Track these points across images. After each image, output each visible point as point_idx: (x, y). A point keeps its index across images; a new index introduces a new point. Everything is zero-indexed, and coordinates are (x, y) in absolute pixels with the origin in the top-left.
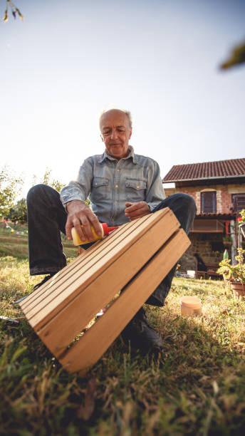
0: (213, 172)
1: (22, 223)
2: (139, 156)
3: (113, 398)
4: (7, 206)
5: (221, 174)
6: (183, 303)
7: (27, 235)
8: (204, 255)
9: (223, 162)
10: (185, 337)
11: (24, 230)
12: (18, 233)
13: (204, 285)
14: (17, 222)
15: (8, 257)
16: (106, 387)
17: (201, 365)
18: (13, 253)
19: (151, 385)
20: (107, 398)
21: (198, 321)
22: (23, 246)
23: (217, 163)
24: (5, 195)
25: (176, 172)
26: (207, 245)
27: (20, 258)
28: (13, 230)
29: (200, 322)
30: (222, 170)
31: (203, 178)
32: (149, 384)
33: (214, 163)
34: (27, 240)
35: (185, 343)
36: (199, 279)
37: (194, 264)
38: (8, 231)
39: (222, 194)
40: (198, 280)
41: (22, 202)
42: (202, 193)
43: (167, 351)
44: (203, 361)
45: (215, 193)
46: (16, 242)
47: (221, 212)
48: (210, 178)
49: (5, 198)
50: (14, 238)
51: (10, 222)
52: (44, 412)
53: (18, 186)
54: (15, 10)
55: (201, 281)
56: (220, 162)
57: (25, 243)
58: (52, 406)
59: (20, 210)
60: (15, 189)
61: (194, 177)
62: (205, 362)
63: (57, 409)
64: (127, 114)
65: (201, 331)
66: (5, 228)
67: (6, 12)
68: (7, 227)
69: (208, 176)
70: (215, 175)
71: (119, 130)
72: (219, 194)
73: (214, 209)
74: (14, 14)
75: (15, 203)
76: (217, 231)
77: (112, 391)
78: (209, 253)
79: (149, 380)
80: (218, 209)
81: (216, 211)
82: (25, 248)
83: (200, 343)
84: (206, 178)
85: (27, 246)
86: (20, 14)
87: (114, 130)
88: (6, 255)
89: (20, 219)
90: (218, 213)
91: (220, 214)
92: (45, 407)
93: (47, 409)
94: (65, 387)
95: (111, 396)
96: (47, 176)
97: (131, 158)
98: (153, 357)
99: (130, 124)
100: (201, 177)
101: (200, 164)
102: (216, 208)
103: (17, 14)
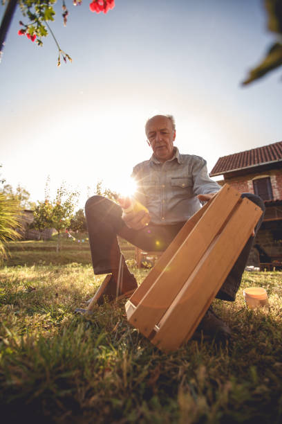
0: (263, 157)
1: (82, 232)
2: (184, 156)
3: (187, 378)
4: (68, 218)
5: (273, 158)
6: (246, 294)
7: (88, 242)
8: (265, 246)
9: (273, 145)
10: (252, 326)
11: (84, 237)
12: (79, 241)
13: (269, 276)
14: (77, 231)
15: (73, 264)
16: (179, 369)
17: (273, 352)
18: (77, 260)
19: (222, 369)
20: (181, 378)
21: (264, 311)
22: (85, 252)
23: (266, 147)
24: (65, 208)
25: (223, 164)
26: (267, 235)
27: (84, 264)
28: (74, 239)
29: (267, 312)
30: (273, 153)
31: (253, 166)
32: (220, 367)
33: (263, 147)
34: (88, 246)
35: (253, 332)
36: (264, 271)
37: (255, 256)
38: (70, 240)
39: (276, 179)
40: (262, 273)
41: (80, 212)
42: (254, 181)
43: (235, 340)
44: (274, 349)
45: (269, 178)
46: (79, 249)
47: (278, 198)
48: (261, 164)
49: (65, 210)
50: (77, 246)
51: (71, 231)
52: (128, 387)
53: (75, 199)
54: (65, 56)
55: (265, 273)
56: (270, 146)
57: (86, 249)
58: (134, 383)
59: (78, 219)
60: (73, 202)
61: (243, 166)
62: (277, 350)
63: (139, 386)
64: (170, 119)
65: (269, 321)
66: (68, 237)
67: (59, 59)
68: (70, 236)
69: (258, 163)
70: (267, 161)
71: (163, 132)
72: (274, 180)
73: (270, 195)
74: (65, 59)
75: (74, 214)
76: (277, 219)
77: (185, 372)
78: (271, 243)
79: (220, 364)
80: (274, 195)
81: (273, 197)
82: (87, 255)
83: (269, 332)
84: (257, 165)
85: (89, 253)
86: (69, 58)
87: (158, 133)
88: (72, 262)
89: (80, 228)
90: (275, 199)
91: (277, 201)
92: (129, 383)
93: (130, 385)
94: (143, 367)
95: (184, 376)
96: (100, 186)
97: (176, 159)
98: (221, 343)
99: (173, 127)
100: (251, 164)
101: (248, 151)
102: (272, 194)
103: (67, 58)
